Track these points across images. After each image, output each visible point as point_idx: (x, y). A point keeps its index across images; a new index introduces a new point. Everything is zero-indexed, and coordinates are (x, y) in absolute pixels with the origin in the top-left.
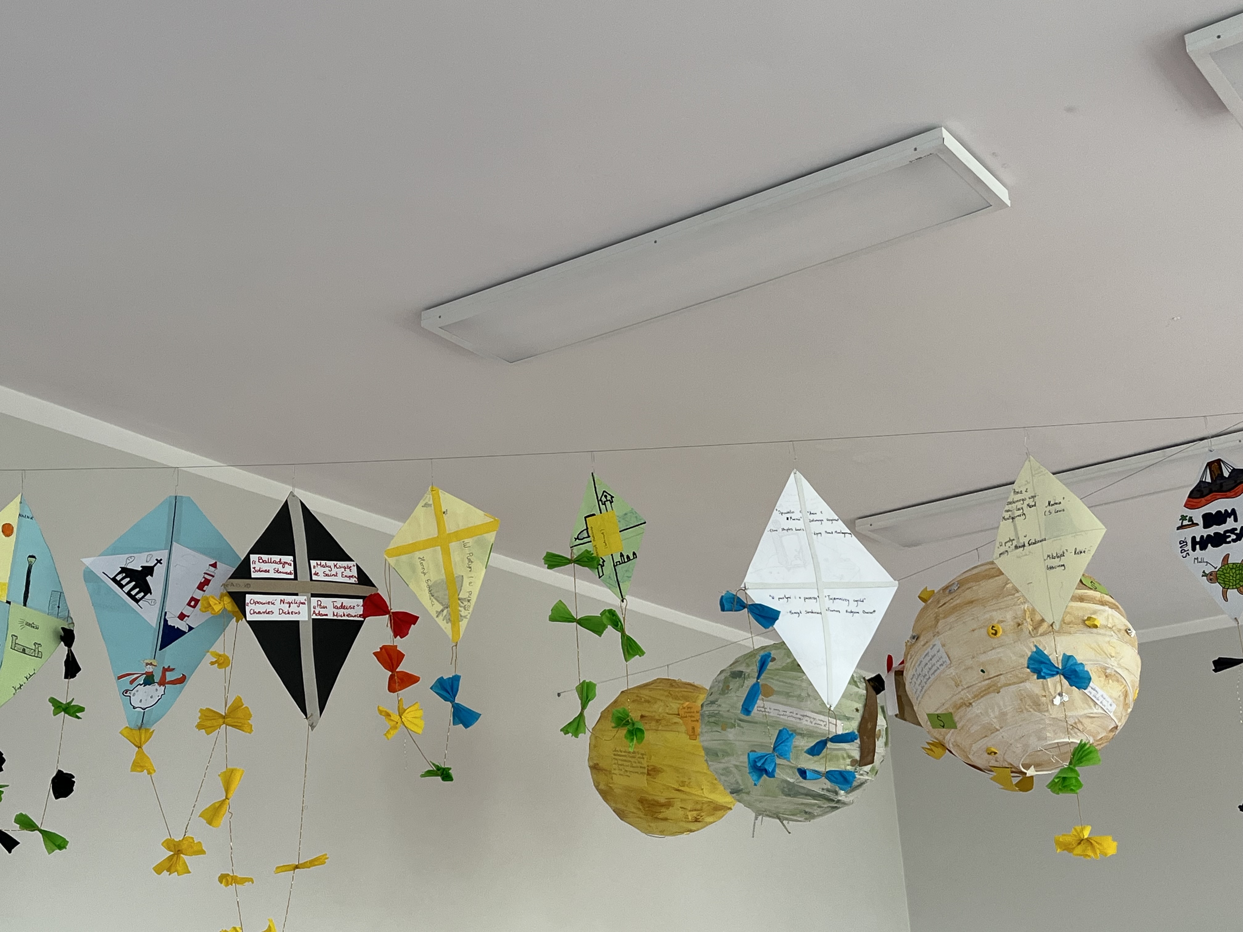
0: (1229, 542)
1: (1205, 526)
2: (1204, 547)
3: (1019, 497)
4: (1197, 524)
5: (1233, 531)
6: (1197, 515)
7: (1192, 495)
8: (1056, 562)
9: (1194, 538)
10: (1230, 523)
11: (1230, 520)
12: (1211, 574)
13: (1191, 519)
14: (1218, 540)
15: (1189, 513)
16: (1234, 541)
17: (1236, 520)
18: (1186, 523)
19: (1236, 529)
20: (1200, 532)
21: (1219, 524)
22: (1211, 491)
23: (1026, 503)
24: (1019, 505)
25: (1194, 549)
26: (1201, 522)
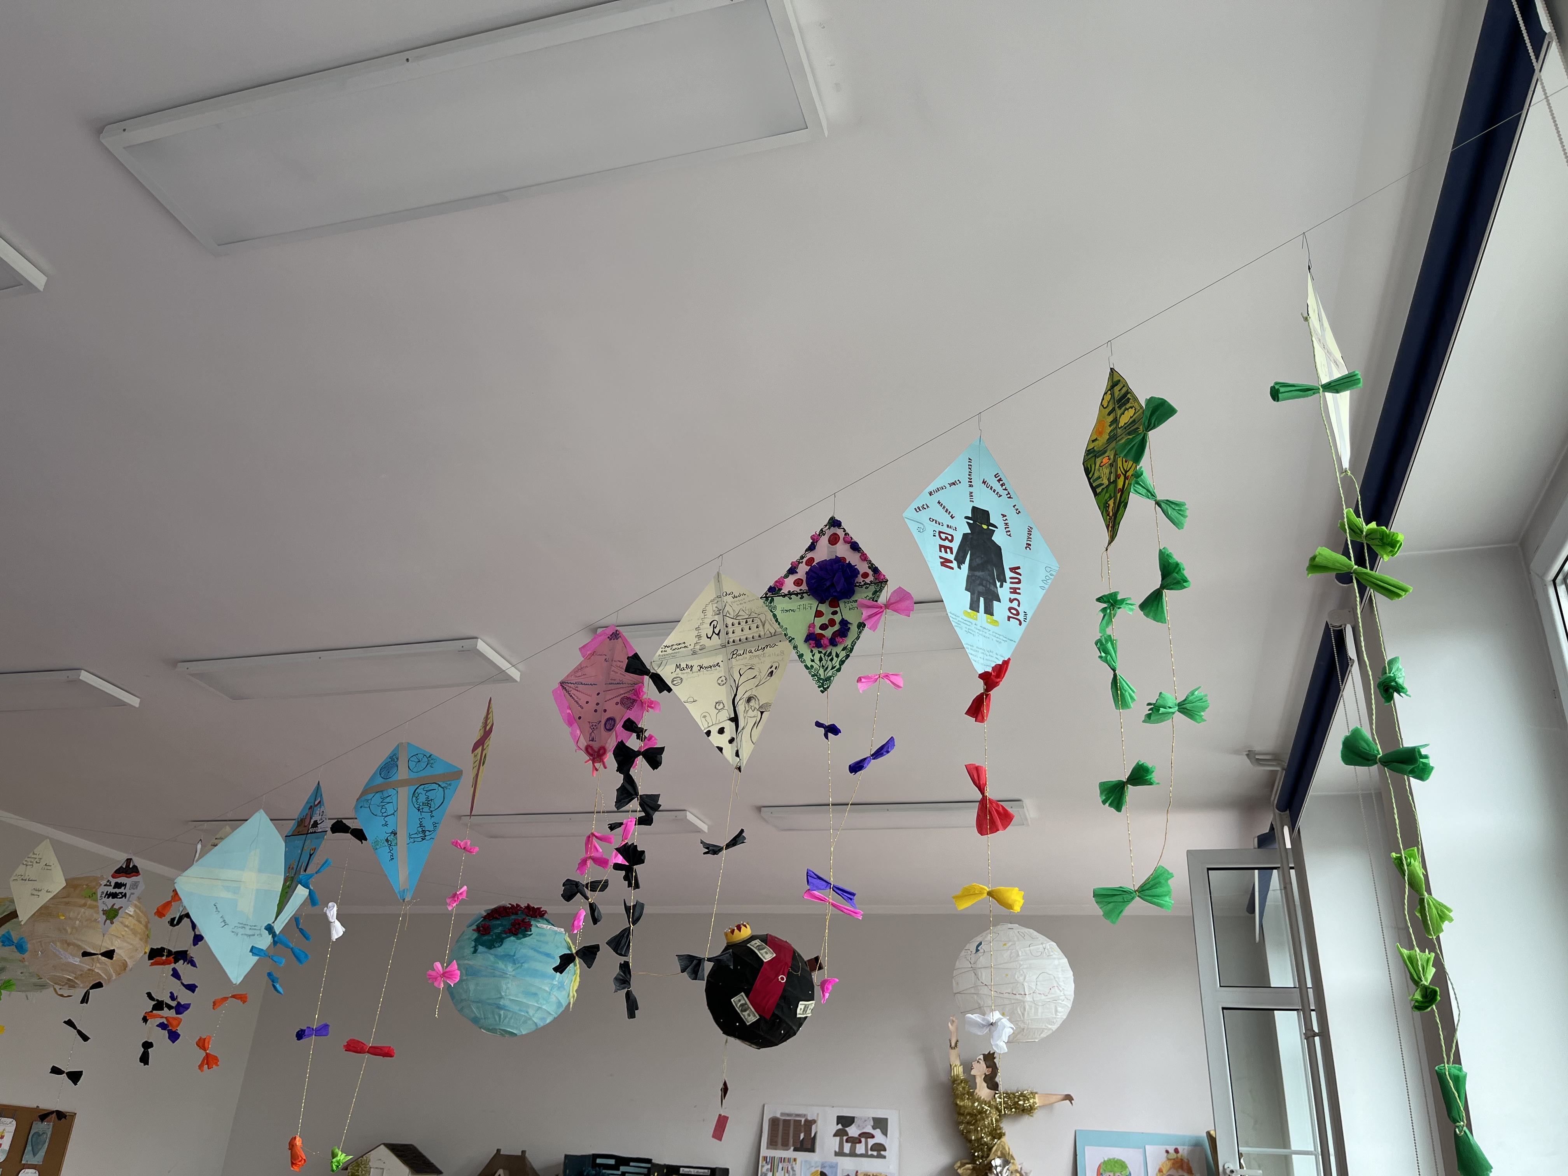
0: (118, 898)
1: (114, 888)
2: (108, 898)
3: (35, 856)
4: (111, 886)
5: (121, 893)
6: (113, 881)
7: (115, 872)
8: (36, 893)
9: (107, 892)
10: (122, 890)
11: (123, 888)
12: (105, 911)
13: (110, 883)
14: (114, 896)
15: (111, 879)
16: (120, 898)
17: (125, 889)
18: (108, 884)
19: (123, 893)
20: (111, 890)
21: (118, 889)
22: (122, 872)
23: (36, 860)
24: (32, 860)
25: (105, 897)
26: (113, 884)
